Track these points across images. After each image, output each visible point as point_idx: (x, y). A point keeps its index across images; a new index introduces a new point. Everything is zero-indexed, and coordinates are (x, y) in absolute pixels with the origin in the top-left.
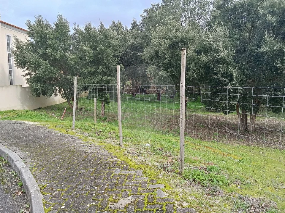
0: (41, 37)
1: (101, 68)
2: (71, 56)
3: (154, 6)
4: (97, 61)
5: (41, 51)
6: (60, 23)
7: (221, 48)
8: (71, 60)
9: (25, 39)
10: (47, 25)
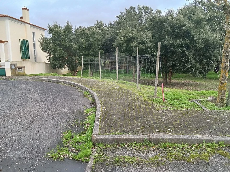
0: (57, 34)
1: (91, 52)
2: (74, 46)
3: (122, 13)
4: (89, 48)
5: (57, 42)
6: (68, 26)
7: (149, 42)
8: (74, 48)
9: (48, 36)
10: (59, 27)
